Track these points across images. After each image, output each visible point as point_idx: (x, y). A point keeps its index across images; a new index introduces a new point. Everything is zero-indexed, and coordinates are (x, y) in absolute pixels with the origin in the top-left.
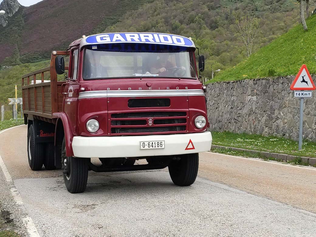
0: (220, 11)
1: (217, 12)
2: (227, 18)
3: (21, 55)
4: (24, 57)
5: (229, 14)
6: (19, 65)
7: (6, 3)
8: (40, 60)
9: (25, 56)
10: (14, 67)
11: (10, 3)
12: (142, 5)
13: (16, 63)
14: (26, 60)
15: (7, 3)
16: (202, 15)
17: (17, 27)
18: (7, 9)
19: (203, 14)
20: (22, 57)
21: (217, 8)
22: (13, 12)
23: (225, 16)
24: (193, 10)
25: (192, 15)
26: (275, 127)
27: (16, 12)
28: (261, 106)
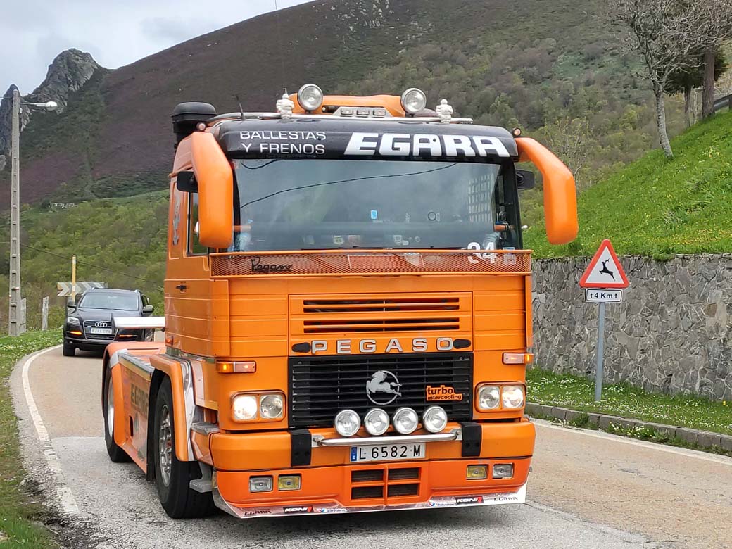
0: (551, 87)
1: (542, 90)
2: (566, 104)
3: (96, 179)
4: (102, 183)
5: (571, 95)
6: (89, 201)
7: (65, 61)
8: (137, 190)
9: (104, 180)
10: (80, 206)
11: (74, 61)
12: (373, 70)
13: (83, 197)
14: (106, 190)
15: (68, 60)
16: (508, 95)
17: (89, 115)
18: (66, 75)
19: (511, 92)
20: (97, 183)
21: (544, 79)
22: (81, 81)
23: (562, 99)
24: (489, 84)
25: (487, 95)
26: (574, 357)
27: (88, 82)
28: (553, 314)
